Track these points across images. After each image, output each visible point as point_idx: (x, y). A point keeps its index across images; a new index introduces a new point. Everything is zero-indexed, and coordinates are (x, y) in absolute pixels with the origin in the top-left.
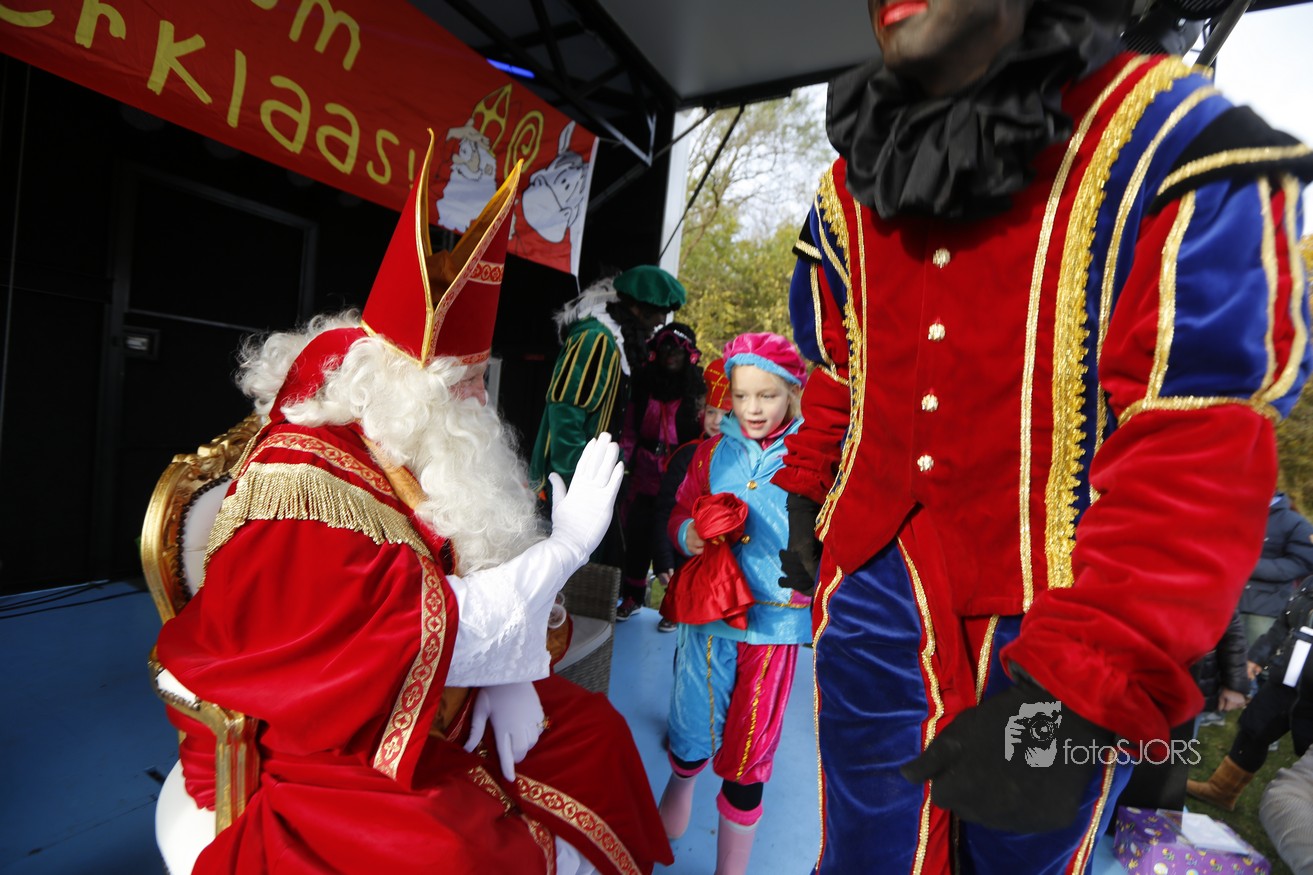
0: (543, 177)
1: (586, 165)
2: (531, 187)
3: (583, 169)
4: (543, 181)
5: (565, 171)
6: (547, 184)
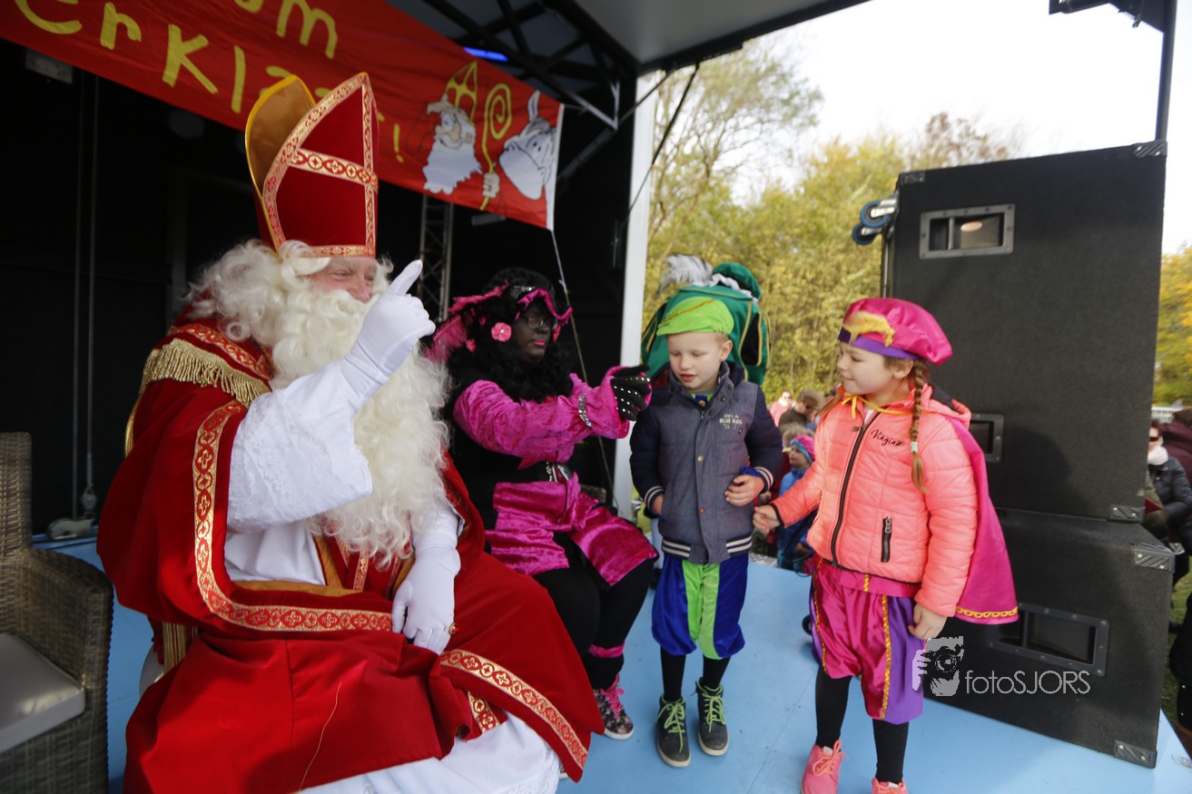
0: (516, 143)
1: (553, 130)
2: (506, 152)
3: (552, 133)
4: (516, 148)
5: (534, 137)
6: (520, 148)
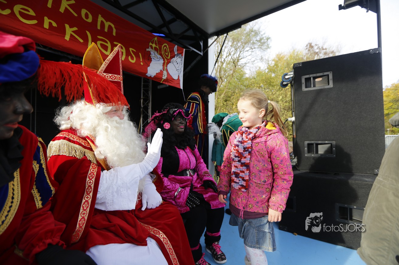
3: (181, 58)
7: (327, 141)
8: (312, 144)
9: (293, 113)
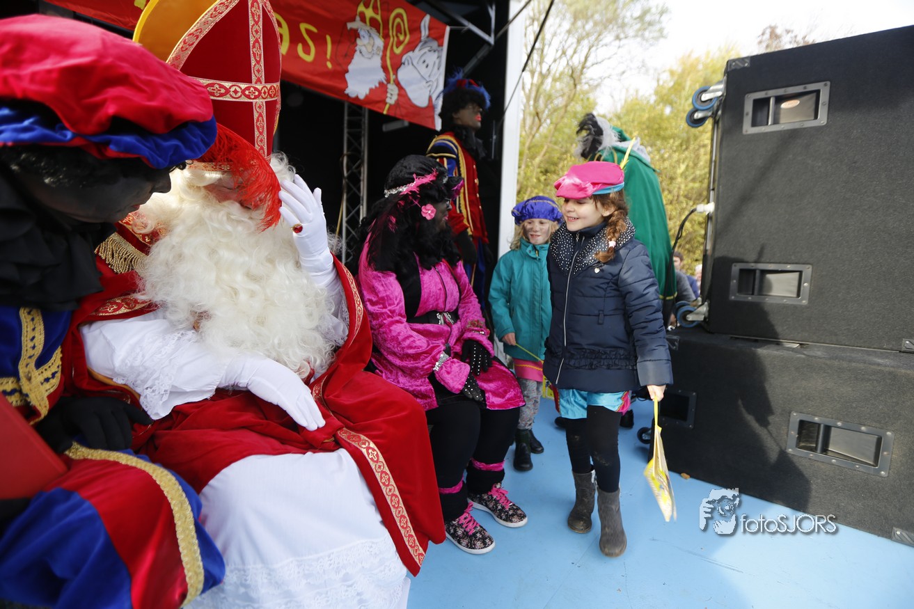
0: (410, 59)
1: (440, 47)
2: (403, 66)
3: (440, 50)
4: (410, 62)
5: (425, 54)
6: (413, 64)
7: (790, 263)
8: (753, 271)
9: (712, 193)
